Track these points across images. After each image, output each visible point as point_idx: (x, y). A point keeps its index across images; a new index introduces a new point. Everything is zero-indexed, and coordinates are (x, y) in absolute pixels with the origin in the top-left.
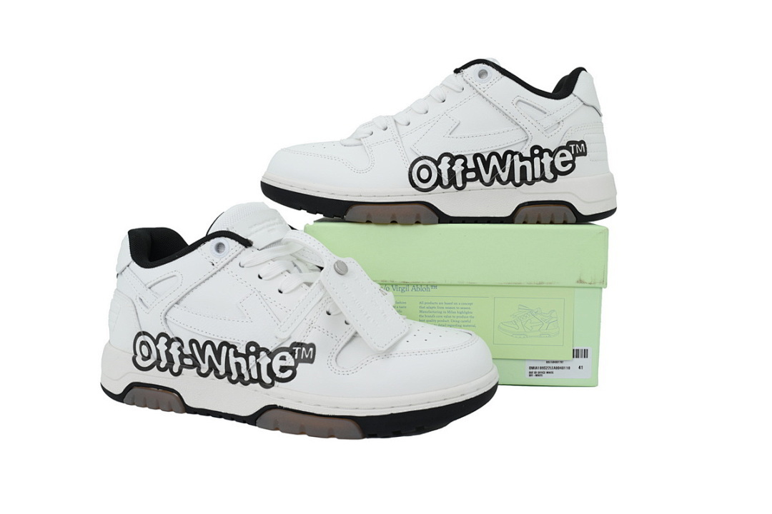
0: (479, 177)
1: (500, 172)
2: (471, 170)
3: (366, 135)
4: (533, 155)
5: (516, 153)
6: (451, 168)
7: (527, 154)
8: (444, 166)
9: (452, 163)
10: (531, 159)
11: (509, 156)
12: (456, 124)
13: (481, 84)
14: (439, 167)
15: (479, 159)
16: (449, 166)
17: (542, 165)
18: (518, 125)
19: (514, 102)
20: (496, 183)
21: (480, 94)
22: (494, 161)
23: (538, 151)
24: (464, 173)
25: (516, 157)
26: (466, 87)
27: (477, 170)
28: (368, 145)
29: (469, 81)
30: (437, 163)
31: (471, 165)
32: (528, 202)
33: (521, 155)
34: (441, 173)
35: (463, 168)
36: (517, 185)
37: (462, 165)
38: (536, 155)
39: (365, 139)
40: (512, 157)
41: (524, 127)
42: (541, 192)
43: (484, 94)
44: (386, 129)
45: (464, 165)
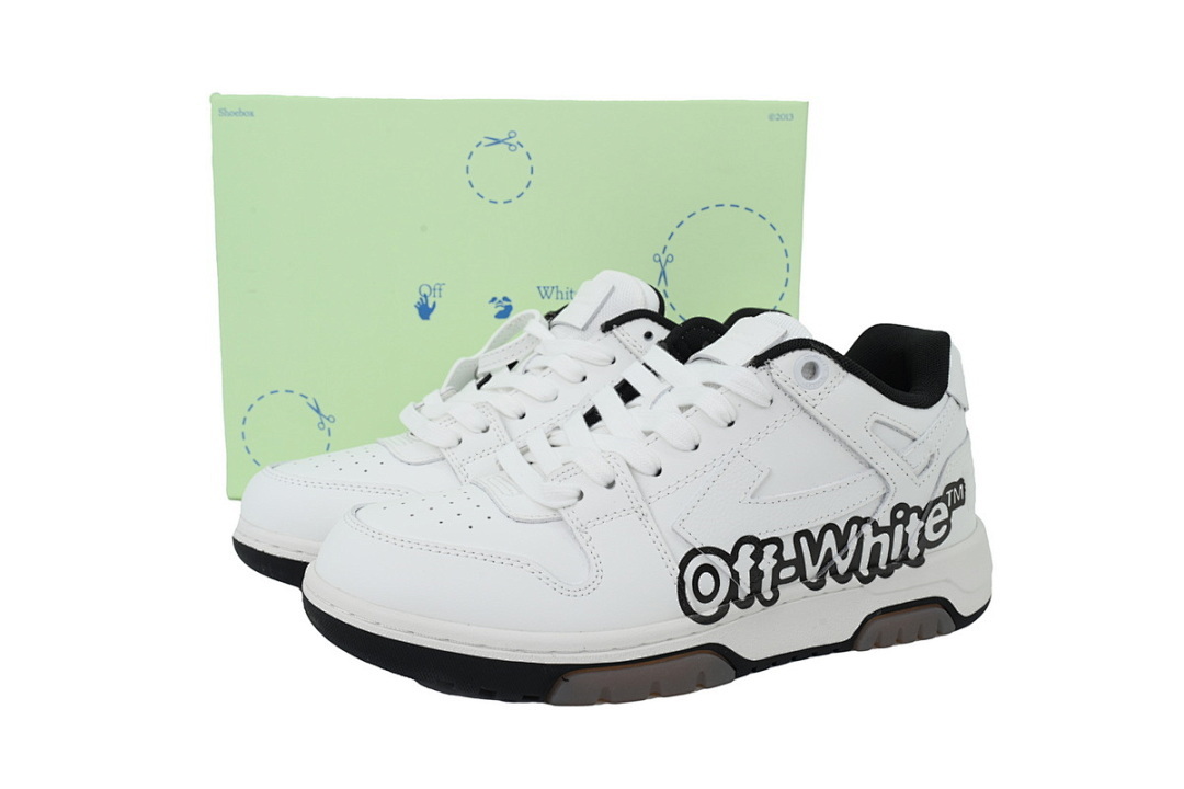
0: (801, 574)
1: (837, 558)
2: (789, 563)
3: (565, 503)
4: (895, 522)
5: (866, 520)
6: (756, 566)
7: (885, 521)
8: (744, 564)
9: (757, 556)
10: (890, 530)
11: (854, 527)
12: (764, 475)
13: (809, 392)
14: (735, 567)
15: (803, 541)
16: (753, 562)
17: (906, 535)
18: (871, 467)
19: (869, 426)
20: (830, 580)
21: (805, 411)
22: (830, 540)
23: (902, 514)
24: (776, 571)
25: (867, 529)
26: (778, 395)
27: (798, 562)
28: (577, 524)
29: (784, 385)
30: (731, 559)
31: (789, 553)
32: (882, 609)
33: (875, 524)
34: (738, 579)
35: (775, 561)
36: (865, 580)
37: (774, 557)
38: (899, 521)
39: (569, 510)
40: (859, 529)
41: (883, 473)
42: (903, 587)
43: (814, 412)
44: (611, 485)
45: (778, 555)
